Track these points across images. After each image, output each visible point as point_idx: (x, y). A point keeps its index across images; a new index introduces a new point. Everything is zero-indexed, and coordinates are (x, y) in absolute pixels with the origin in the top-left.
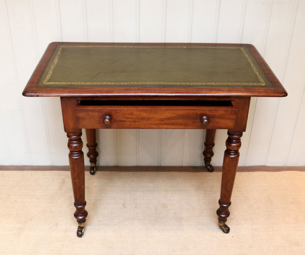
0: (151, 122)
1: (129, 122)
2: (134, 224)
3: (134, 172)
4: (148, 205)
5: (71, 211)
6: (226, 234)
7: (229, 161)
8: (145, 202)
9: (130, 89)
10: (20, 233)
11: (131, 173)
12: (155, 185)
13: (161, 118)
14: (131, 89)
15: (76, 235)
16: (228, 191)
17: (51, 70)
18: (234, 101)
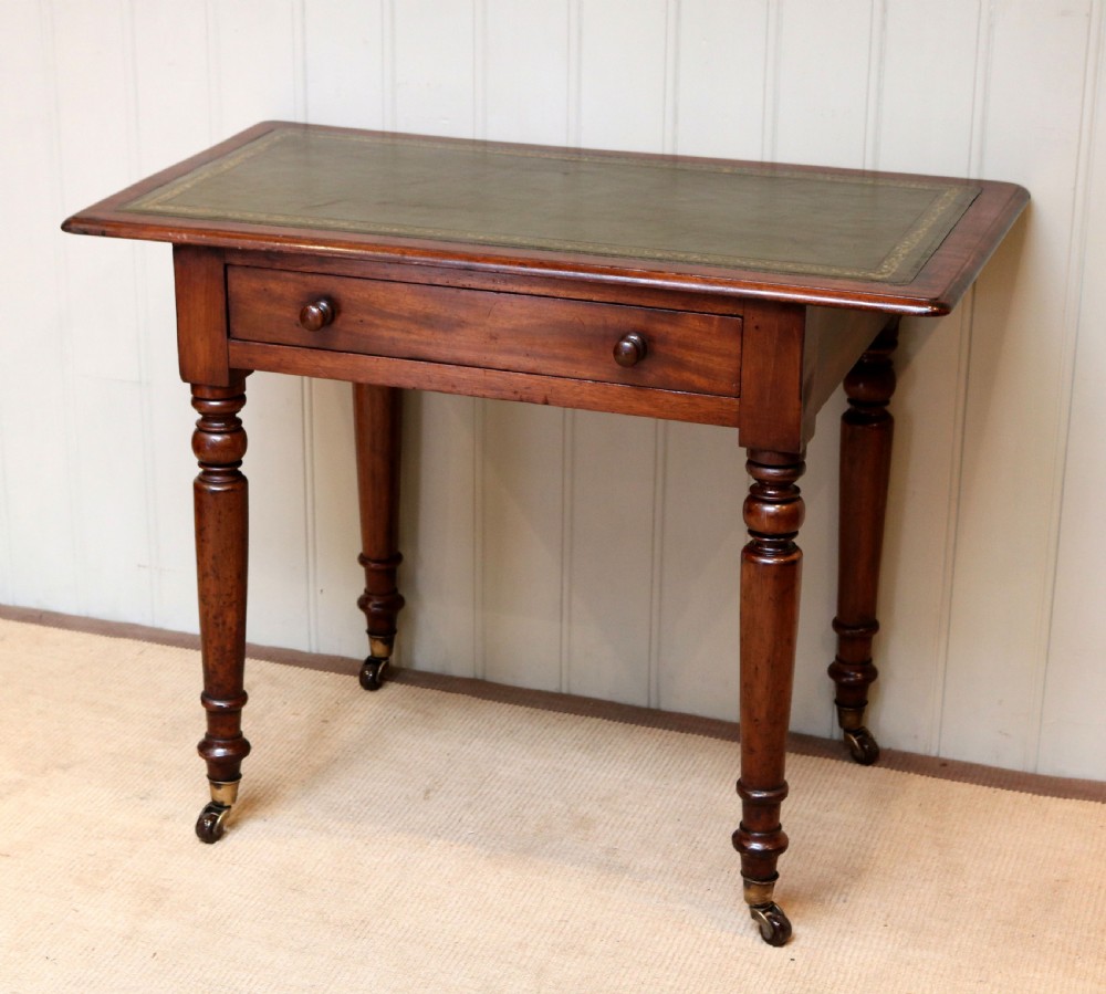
2: (429, 847)
4: (524, 808)
6: (771, 947)
8: (518, 798)
18: (746, 318)
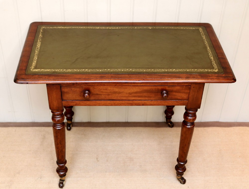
0: (122, 95)
1: (104, 95)
2: (106, 176)
3: (105, 127)
4: (118, 158)
5: (52, 165)
6: (183, 185)
7: (186, 130)
8: (115, 155)
9: (104, 77)
10: (10, 185)
11: (102, 129)
12: (123, 140)
13: (130, 92)
14: (106, 77)
15: (58, 186)
16: (184, 152)
17: (36, 56)
18: (191, 86)
